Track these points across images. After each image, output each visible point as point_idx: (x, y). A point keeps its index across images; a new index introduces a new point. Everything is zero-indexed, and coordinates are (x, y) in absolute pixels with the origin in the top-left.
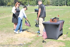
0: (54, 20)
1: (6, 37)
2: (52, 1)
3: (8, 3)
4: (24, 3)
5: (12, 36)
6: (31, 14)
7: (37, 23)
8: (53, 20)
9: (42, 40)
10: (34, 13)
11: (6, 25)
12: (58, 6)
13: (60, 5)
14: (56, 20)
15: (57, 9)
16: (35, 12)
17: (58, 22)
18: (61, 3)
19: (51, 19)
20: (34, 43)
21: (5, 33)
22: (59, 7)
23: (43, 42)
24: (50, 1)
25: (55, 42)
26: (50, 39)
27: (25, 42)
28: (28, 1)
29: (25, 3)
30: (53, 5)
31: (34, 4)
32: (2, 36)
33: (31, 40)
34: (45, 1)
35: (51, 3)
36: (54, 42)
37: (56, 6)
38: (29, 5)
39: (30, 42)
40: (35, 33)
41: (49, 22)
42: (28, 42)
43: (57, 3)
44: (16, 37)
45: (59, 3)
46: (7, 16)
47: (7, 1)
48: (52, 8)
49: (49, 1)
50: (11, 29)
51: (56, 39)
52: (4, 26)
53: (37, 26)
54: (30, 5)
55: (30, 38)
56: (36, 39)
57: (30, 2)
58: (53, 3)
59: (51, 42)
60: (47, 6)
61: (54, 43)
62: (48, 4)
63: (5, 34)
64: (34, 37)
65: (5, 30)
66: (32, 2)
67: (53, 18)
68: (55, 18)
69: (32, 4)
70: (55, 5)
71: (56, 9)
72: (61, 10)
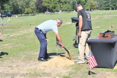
0: (106, 36)
1: (25, 69)
2: (99, 3)
3: (26, 9)
4: (52, 8)
5: (34, 66)
6: (65, 25)
7: (76, 41)
8: (104, 35)
9: (88, 71)
10: (70, 24)
11: (24, 46)
12: (108, 9)
13: (113, 9)
14: (109, 36)
15: (107, 14)
16: (72, 22)
17: (114, 39)
18: (115, 5)
19: (100, 33)
20: (73, 76)
21: (24, 60)
22: (110, 11)
23: (89, 73)
24: (96, 2)
25: (110, 72)
26: (101, 69)
27: (58, 75)
28: (59, 5)
29: (55, 8)
30: (101, 10)
31: (69, 8)
32: (17, 66)
33: (69, 71)
34: (87, 3)
35: (98, 6)
36: (107, 73)
37: (106, 9)
38: (60, 11)
39: (67, 75)
40: (75, 59)
41: (98, 38)
42: (62, 75)
43: (107, 5)
44: (42, 68)
45: (111, 5)
46: (26, 32)
47: (24, 6)
48: (100, 15)
49: (93, 2)
50: (32, 54)
51: (112, 67)
52: (21, 49)
53: (76, 46)
54: (63, 11)
55: (66, 67)
56: (77, 69)
57: (62, 7)
58: (101, 6)
59: (103, 74)
60: (91, 10)
61: (109, 75)
62: (92, 8)
63: (22, 63)
64: (73, 66)
65: (23, 56)
66: (65, 6)
67: (103, 32)
68: (108, 31)
69: (66, 9)
70: (103, 9)
71: (106, 16)
72: (115, 17)
